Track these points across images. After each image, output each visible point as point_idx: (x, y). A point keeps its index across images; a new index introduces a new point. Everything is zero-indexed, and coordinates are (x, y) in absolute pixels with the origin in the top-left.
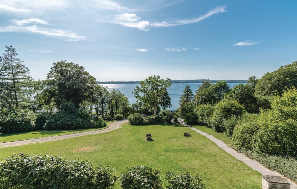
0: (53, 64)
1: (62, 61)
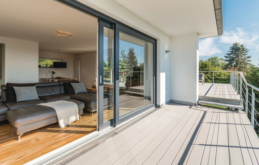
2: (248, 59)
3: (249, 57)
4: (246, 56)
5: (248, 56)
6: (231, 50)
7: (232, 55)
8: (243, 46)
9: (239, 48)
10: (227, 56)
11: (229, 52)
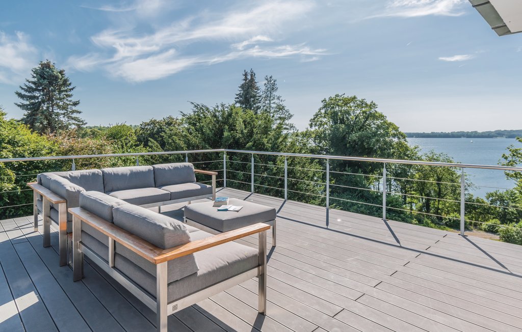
0: (322, 102)
1: (337, 96)
2: (74, 108)
3: (75, 104)
4: (69, 99)
5: (74, 99)
6: (34, 77)
7: (37, 94)
8: (64, 73)
9: (56, 78)
10: (23, 92)
11: (29, 82)
